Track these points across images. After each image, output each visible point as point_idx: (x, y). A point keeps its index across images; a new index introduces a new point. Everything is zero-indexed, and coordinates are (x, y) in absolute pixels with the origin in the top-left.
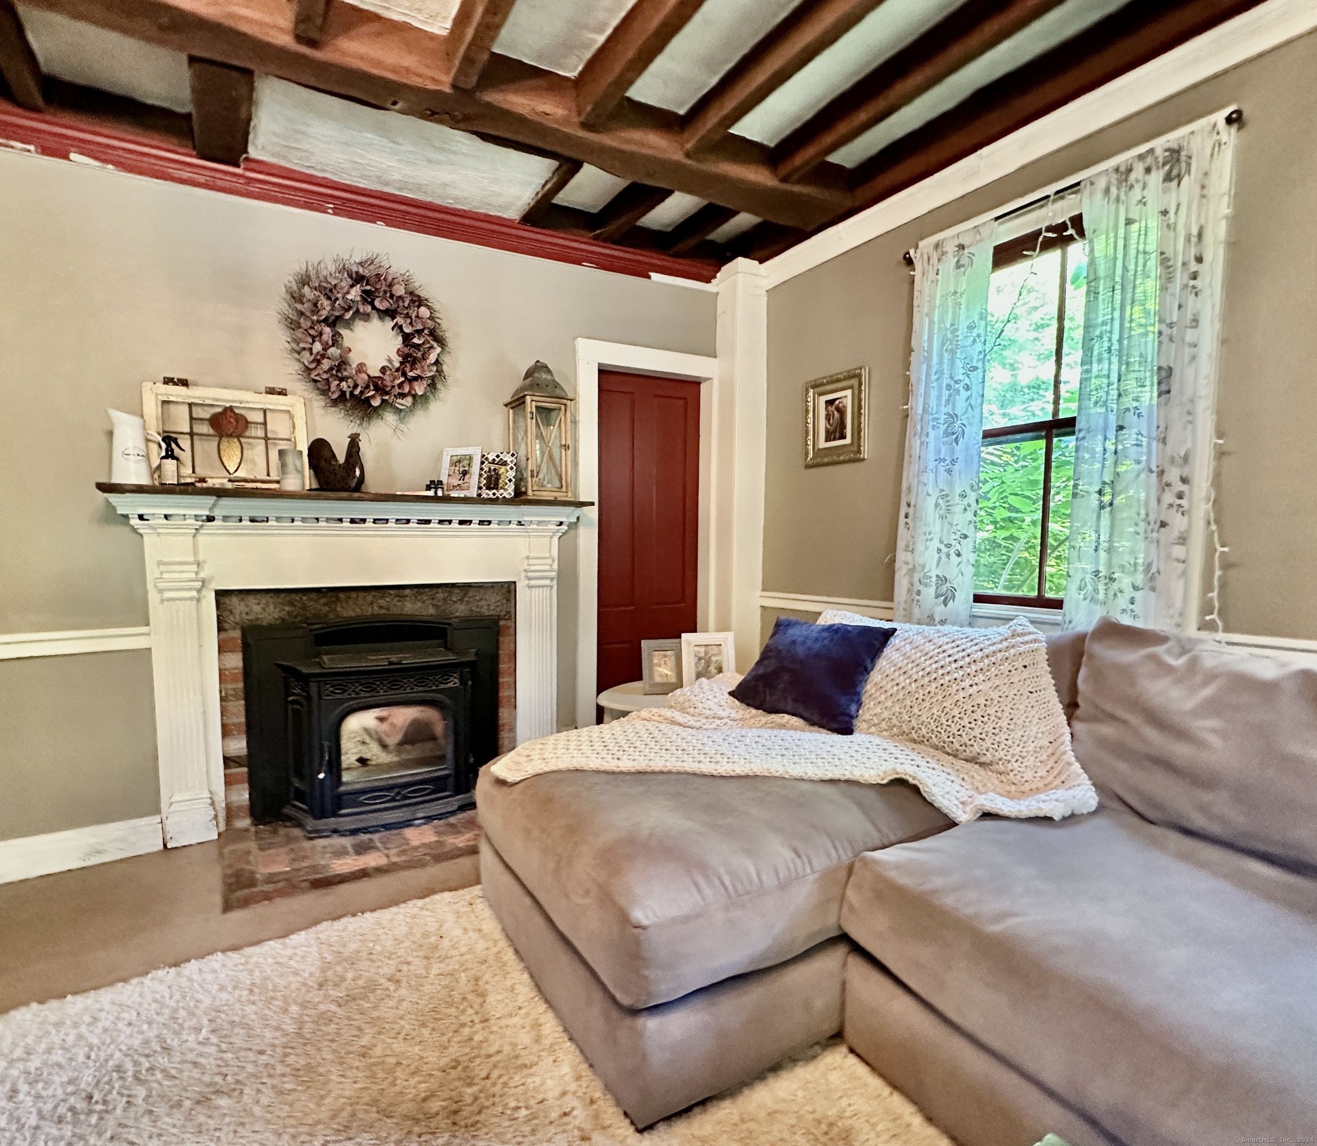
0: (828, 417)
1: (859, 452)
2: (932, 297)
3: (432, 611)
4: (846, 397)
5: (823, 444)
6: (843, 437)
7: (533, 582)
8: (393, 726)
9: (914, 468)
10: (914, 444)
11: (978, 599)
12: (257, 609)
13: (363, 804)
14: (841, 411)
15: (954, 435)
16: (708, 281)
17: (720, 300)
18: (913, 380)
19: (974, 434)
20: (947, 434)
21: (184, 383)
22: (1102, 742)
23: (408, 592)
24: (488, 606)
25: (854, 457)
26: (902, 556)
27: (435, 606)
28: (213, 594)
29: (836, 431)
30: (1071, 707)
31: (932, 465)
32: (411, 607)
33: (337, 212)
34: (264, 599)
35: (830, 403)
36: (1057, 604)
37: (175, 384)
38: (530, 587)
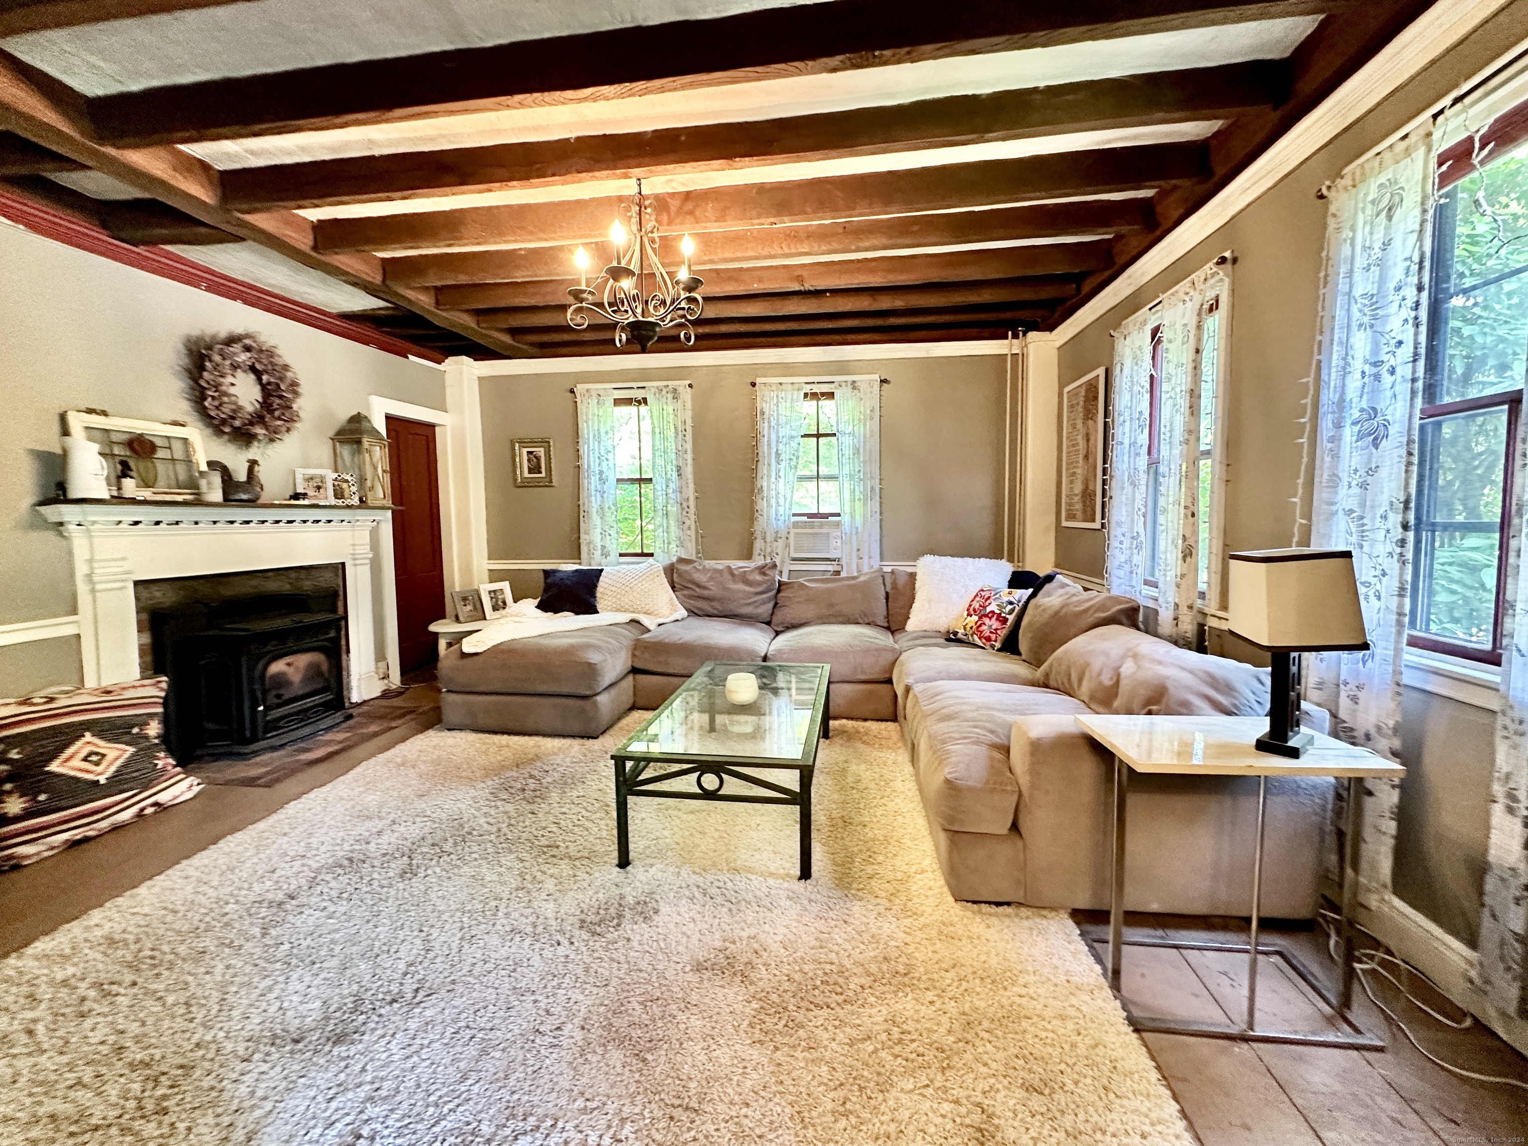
0: (529, 460)
1: (551, 482)
2: (587, 415)
3: (288, 587)
4: (541, 452)
5: (526, 474)
6: (540, 472)
7: (358, 562)
8: (297, 668)
9: (586, 493)
10: (584, 483)
11: (621, 555)
12: (158, 594)
13: (281, 728)
14: (538, 458)
15: (602, 480)
16: (439, 363)
17: (447, 376)
18: (581, 452)
19: (612, 479)
20: (600, 479)
21: (104, 413)
22: (684, 595)
23: (270, 574)
24: (326, 581)
25: (548, 483)
26: (582, 536)
27: (290, 583)
28: (132, 585)
29: (535, 468)
30: (673, 587)
31: (593, 493)
32: (273, 586)
33: (208, 289)
34: (163, 586)
35: (529, 453)
36: (651, 555)
37: (97, 414)
38: (355, 565)
